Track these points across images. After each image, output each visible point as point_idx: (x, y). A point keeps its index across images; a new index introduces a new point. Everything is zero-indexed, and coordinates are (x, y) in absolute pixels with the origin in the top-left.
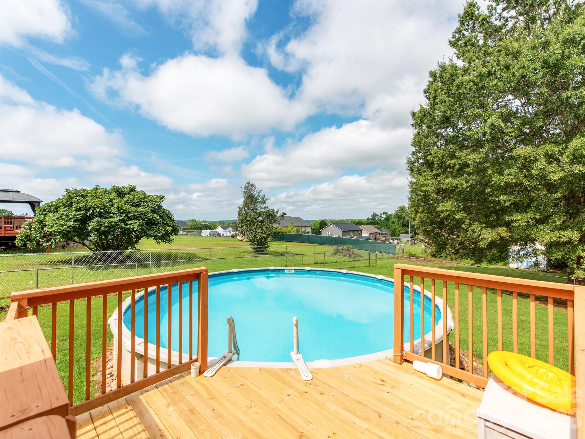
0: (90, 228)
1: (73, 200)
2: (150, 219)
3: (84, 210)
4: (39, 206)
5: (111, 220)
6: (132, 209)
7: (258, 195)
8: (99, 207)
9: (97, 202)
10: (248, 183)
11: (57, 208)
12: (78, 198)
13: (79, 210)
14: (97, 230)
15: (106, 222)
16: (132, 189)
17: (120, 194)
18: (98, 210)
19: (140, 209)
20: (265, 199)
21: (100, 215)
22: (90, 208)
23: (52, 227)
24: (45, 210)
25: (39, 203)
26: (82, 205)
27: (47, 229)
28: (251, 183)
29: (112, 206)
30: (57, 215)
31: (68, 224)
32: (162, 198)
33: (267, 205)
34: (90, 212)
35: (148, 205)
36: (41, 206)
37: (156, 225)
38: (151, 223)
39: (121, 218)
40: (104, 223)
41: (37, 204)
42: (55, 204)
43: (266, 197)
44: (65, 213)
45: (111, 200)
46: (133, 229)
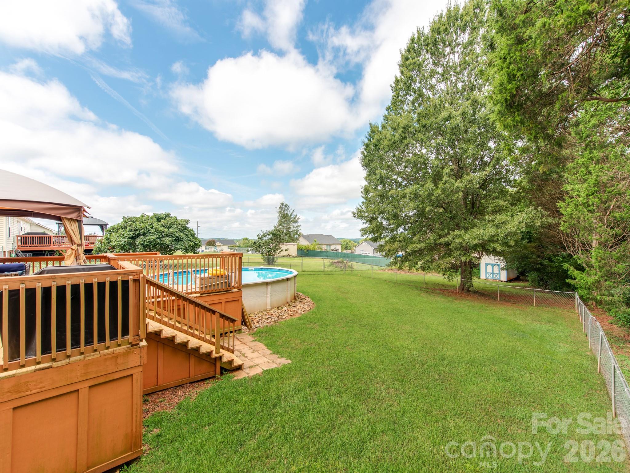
0: (137, 243)
1: (128, 224)
2: (177, 237)
3: (134, 230)
4: (106, 228)
5: (152, 237)
6: (165, 230)
7: (291, 215)
8: (143, 229)
9: (142, 225)
10: (282, 204)
11: (118, 230)
12: (131, 223)
13: (131, 230)
14: (142, 244)
15: (148, 238)
16: (167, 215)
17: (159, 219)
18: (143, 231)
19: (171, 230)
20: (296, 218)
21: (144, 234)
22: (138, 230)
23: (114, 242)
24: (110, 231)
25: (106, 225)
26: (133, 227)
27: (112, 244)
28: (284, 204)
29: (152, 228)
30: (118, 234)
31: (124, 240)
32: (187, 222)
33: (299, 224)
34: (138, 232)
35: (177, 227)
36: (108, 228)
37: (182, 241)
38: (178, 240)
39: (157, 236)
40: (147, 240)
41: (105, 226)
42: (116, 227)
43: (297, 217)
44: (123, 233)
45: (152, 224)
46: (165, 243)
